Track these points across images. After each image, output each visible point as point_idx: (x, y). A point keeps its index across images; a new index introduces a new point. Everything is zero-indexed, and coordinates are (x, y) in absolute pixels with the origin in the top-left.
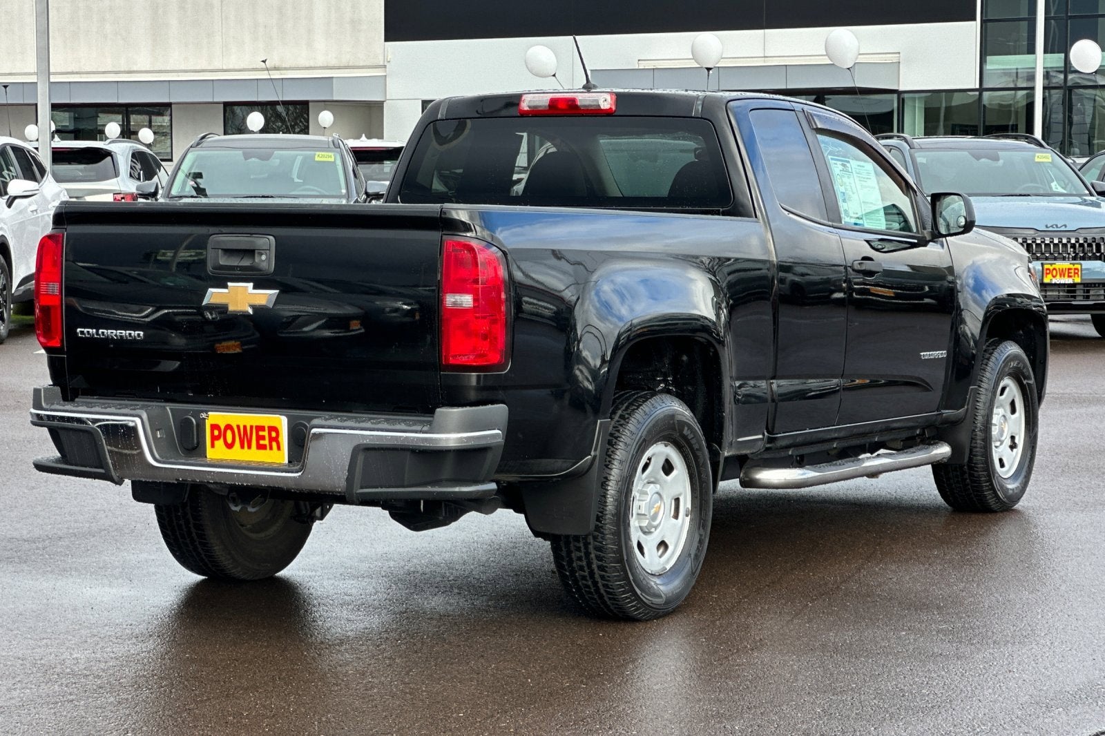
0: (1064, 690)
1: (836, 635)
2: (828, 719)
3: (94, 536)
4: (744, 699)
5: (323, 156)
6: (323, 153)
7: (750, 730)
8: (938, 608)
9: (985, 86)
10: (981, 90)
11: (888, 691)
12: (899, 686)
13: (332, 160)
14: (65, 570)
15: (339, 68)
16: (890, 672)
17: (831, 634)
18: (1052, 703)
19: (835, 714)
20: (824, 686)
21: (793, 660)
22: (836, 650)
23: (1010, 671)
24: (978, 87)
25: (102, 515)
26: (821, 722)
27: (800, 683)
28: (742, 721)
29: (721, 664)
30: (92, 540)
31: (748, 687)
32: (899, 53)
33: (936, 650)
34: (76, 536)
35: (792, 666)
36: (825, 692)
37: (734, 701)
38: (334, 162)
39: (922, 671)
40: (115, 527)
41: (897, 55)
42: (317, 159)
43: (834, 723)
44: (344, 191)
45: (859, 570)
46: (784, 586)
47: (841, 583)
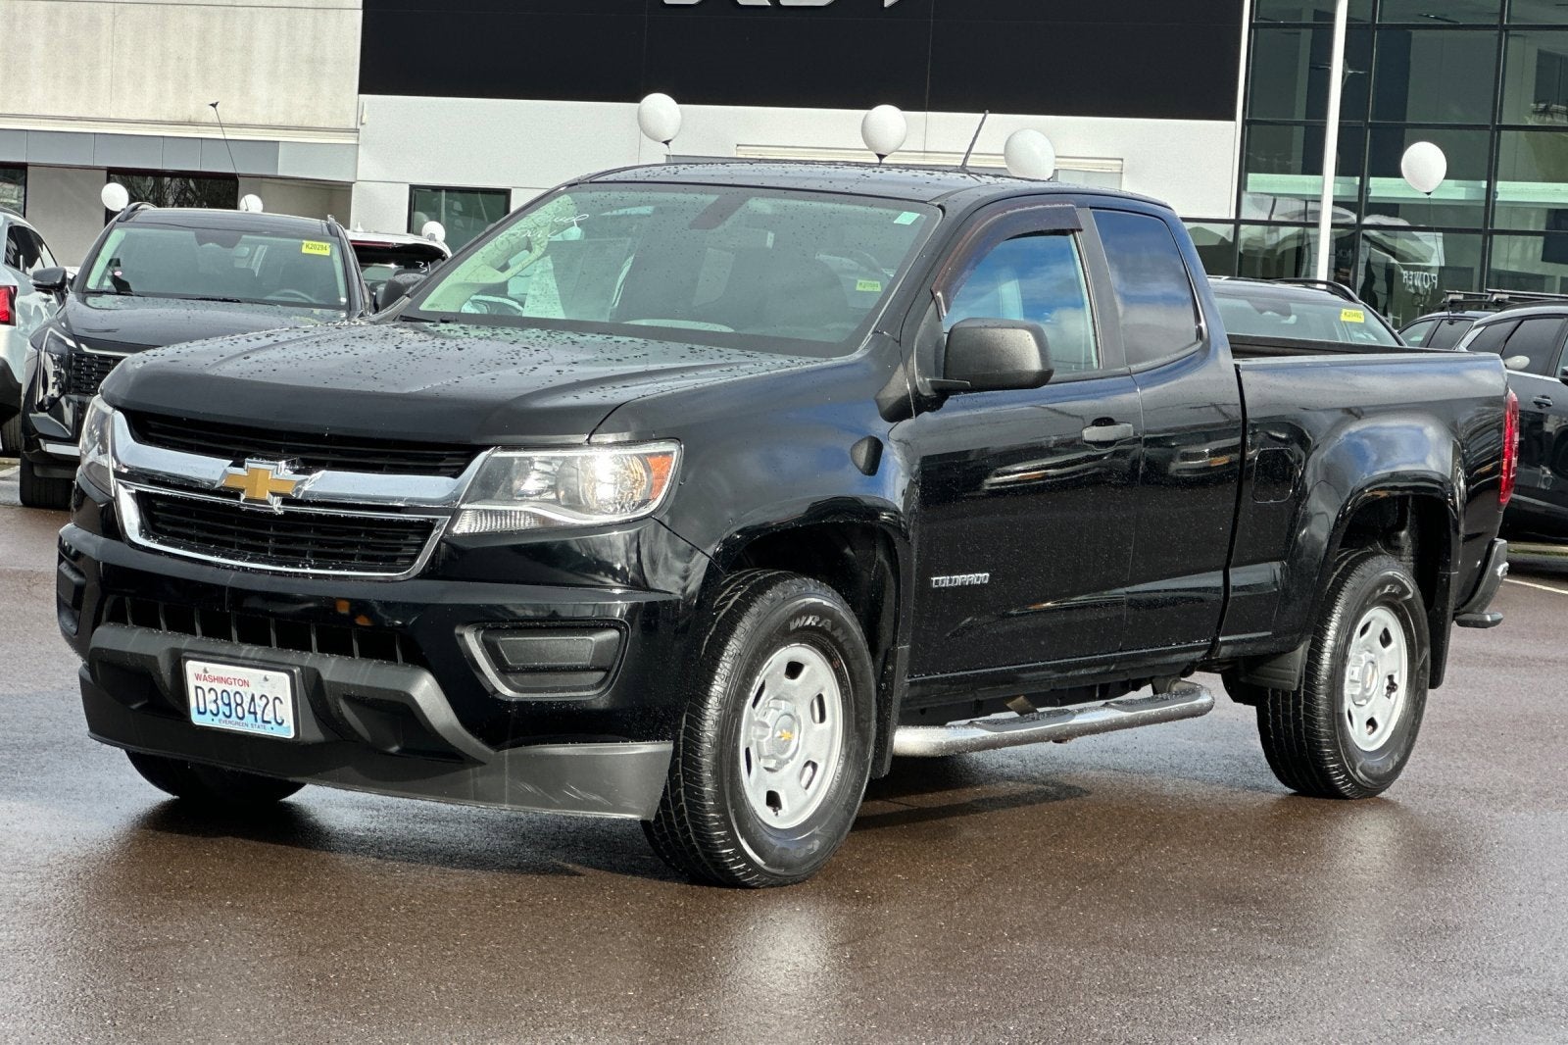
0: (1443, 1008)
1: (1123, 927)
2: (1132, 1025)
3: (45, 750)
4: (1013, 995)
5: (314, 247)
6: (314, 243)
7: (1030, 1032)
8: (1256, 902)
9: (1243, 216)
10: (1238, 222)
11: (1207, 996)
12: (1220, 991)
13: (327, 253)
14: (18, 789)
15: (287, 128)
16: (1205, 974)
17: (1116, 926)
18: (1431, 1022)
19: (1141, 1019)
20: (1119, 985)
21: (1070, 954)
22: (1127, 946)
23: (1367, 982)
24: (1233, 217)
25: (46, 723)
26: (1124, 1027)
27: (1086, 982)
28: (1017, 1021)
29: (974, 954)
30: (43, 754)
31: (1015, 982)
32: (1122, 160)
33: (1262, 952)
34: (19, 748)
35: (1070, 960)
36: (1122, 993)
37: (1000, 998)
38: (330, 258)
39: (1249, 976)
40: (72, 741)
41: (1120, 162)
42: (305, 250)
43: (1141, 1030)
44: (344, 300)
45: (1138, 850)
46: (1039, 866)
47: (1117, 866)
